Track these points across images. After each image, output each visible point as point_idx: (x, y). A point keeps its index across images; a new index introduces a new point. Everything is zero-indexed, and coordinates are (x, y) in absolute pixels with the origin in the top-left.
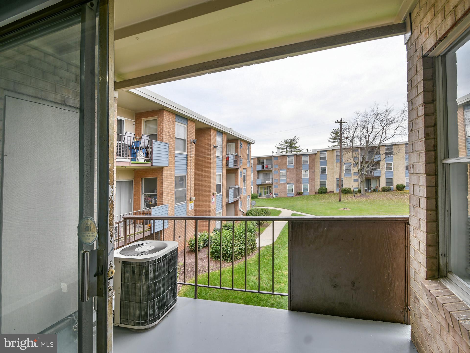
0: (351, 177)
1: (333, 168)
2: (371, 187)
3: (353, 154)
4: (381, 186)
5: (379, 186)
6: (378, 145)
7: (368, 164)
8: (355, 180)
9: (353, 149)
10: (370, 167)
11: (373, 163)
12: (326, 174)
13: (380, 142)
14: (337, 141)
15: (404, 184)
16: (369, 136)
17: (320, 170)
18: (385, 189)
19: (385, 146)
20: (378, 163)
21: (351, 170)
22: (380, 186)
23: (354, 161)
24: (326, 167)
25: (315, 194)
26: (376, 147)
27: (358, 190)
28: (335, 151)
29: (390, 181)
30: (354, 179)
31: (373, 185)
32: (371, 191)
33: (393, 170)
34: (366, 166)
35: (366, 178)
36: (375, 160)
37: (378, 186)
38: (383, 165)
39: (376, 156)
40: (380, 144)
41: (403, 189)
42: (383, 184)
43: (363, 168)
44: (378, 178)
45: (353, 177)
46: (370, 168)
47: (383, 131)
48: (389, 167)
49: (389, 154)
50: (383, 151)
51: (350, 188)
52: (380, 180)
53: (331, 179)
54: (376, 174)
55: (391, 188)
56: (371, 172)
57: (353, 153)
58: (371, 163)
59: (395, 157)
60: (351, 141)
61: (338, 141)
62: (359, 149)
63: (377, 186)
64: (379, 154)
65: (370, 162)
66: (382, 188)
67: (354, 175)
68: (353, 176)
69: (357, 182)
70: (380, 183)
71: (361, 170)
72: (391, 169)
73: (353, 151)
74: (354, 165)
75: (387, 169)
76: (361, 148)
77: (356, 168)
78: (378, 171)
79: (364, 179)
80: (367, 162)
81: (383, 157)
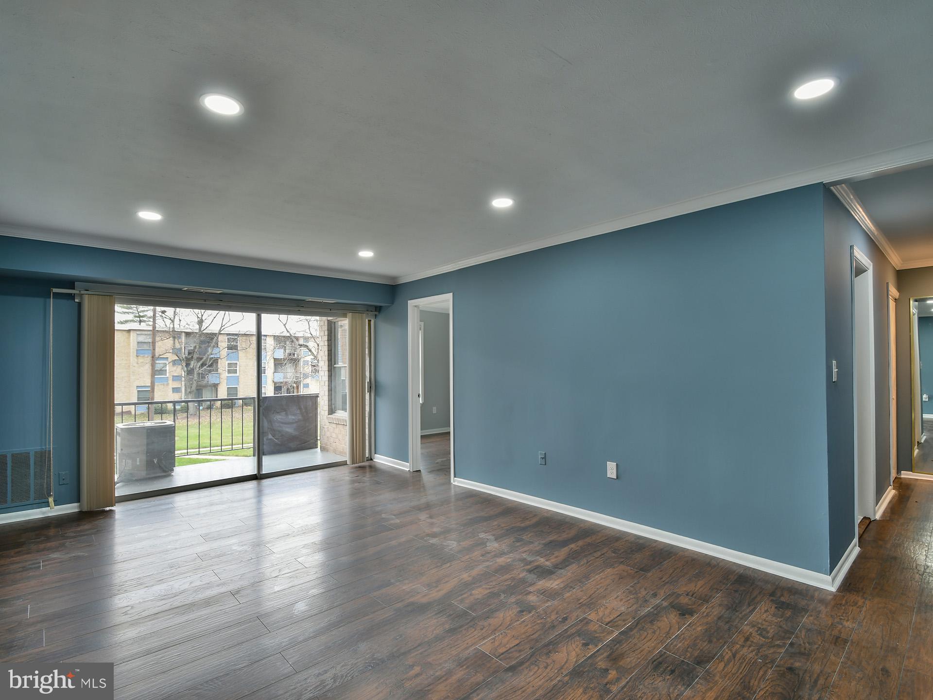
0: (168, 384)
1: (129, 366)
3: (174, 343)
6: (218, 332)
7: (201, 362)
8: (175, 390)
9: (174, 334)
10: (205, 367)
11: (210, 361)
13: (221, 328)
16: (202, 315)
19: (228, 334)
20: (216, 361)
21: (168, 371)
23: (177, 356)
26: (215, 334)
27: (181, 408)
28: (133, 334)
29: (232, 391)
30: (173, 388)
32: (203, 409)
33: (238, 374)
34: (198, 366)
35: (197, 386)
36: (211, 356)
38: (223, 365)
39: (216, 351)
40: (220, 331)
42: (223, 394)
43: (193, 369)
44: (215, 386)
45: (173, 384)
46: (205, 369)
48: (232, 368)
49: (233, 348)
50: (223, 342)
52: (219, 389)
53: (125, 387)
54: (211, 379)
56: (203, 377)
57: (174, 340)
58: (206, 360)
59: (241, 354)
60: (170, 319)
62: (183, 336)
64: (217, 346)
65: (205, 358)
67: (173, 380)
68: (170, 382)
69: (179, 393)
70: (219, 393)
71: (190, 372)
72: (235, 372)
73: (174, 338)
74: (174, 363)
75: (229, 372)
76: (188, 334)
77: (180, 367)
78: (216, 375)
79: (194, 387)
80: (199, 359)
81: (224, 352)
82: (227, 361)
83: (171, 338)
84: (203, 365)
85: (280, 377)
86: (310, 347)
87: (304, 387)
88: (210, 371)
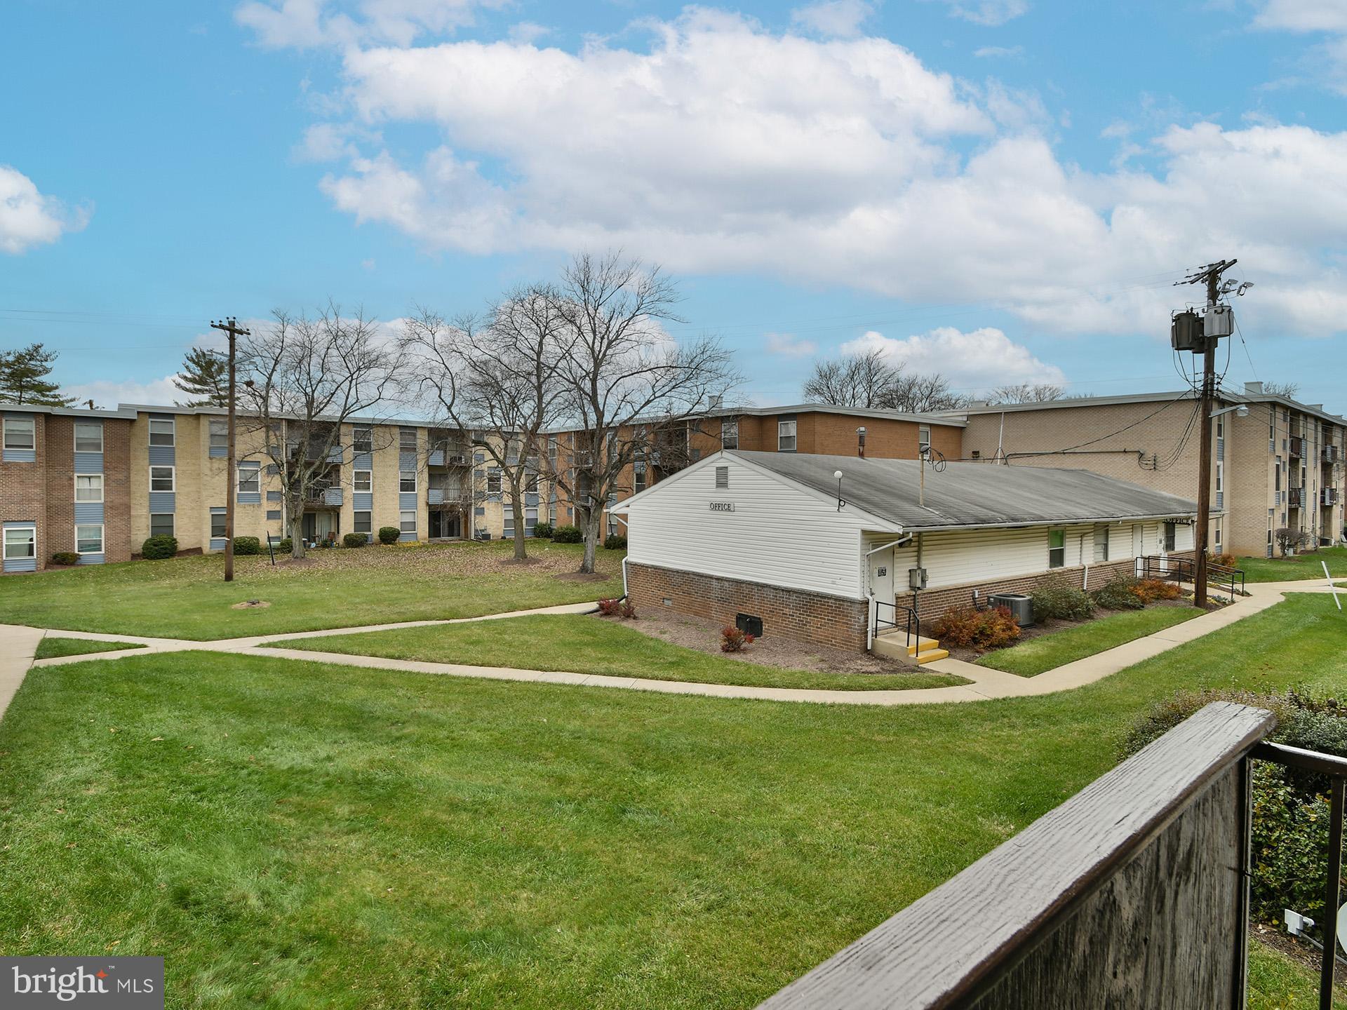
0: (260, 505)
1: (199, 475)
2: (315, 534)
3: (268, 437)
4: (343, 533)
5: (338, 533)
6: (337, 421)
7: (312, 469)
8: (272, 515)
9: (268, 422)
10: (318, 478)
11: (326, 468)
12: (174, 491)
13: (343, 412)
14: (206, 390)
15: (398, 527)
16: (313, 391)
17: (151, 478)
18: (354, 541)
19: (354, 424)
20: (336, 468)
21: (259, 484)
22: (341, 531)
23: (272, 458)
24: (173, 467)
25: (129, 558)
26: (335, 423)
27: (281, 544)
28: (204, 422)
29: (363, 520)
30: (268, 512)
31: (322, 528)
32: (316, 547)
33: (371, 492)
34: (307, 476)
35: (306, 509)
36: (329, 460)
37: (334, 533)
38: (347, 475)
39: (335, 451)
40: (342, 417)
41: (395, 540)
42: (347, 526)
43: (298, 481)
44: (335, 512)
45: (267, 506)
46: (318, 481)
47: (351, 382)
48: (363, 482)
49: (362, 447)
50: (347, 440)
51: (257, 539)
52: (341, 515)
53: (193, 509)
54: (330, 498)
55: (366, 537)
56: (316, 495)
57: (267, 432)
58: (320, 467)
59: (376, 457)
60: (261, 397)
61: (210, 391)
62: (284, 425)
63: (333, 531)
64: (338, 444)
65: (317, 463)
66: (345, 537)
67: (268, 499)
68: (264, 501)
69: (277, 521)
70: (341, 525)
71: (293, 485)
72: (367, 487)
73: (268, 428)
74: (270, 471)
75: (357, 487)
76: (290, 423)
77: (277, 477)
78: (336, 491)
79: (300, 511)
80: (308, 465)
81: (349, 453)
82: (354, 469)
83: (264, 429)
84: (315, 474)
85: (437, 497)
86: (493, 447)
87: (476, 514)
88: (326, 486)
